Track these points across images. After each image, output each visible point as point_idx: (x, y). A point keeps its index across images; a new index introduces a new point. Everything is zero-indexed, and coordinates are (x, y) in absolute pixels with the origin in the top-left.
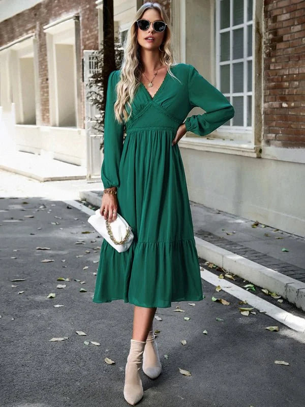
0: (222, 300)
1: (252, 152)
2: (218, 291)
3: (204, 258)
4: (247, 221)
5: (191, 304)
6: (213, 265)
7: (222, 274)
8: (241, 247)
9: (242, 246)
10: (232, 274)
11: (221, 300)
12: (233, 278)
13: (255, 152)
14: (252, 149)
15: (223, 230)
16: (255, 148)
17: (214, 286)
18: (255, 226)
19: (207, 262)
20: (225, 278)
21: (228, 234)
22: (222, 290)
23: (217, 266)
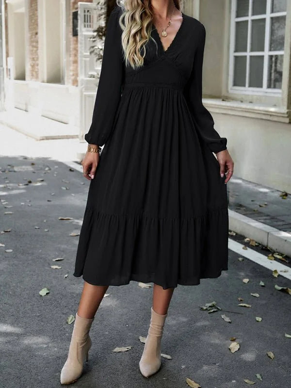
0: (289, 289)
1: (283, 117)
2: (276, 276)
3: (242, 234)
4: (273, 190)
5: (254, 295)
6: (254, 242)
7: (270, 255)
8: (284, 223)
9: (283, 221)
10: (282, 255)
11: (287, 289)
12: (284, 259)
13: (288, 117)
14: (284, 114)
15: (252, 201)
16: (287, 113)
17: (268, 270)
18: (285, 197)
19: (247, 239)
20: (276, 259)
21: (260, 206)
22: (279, 276)
23: (259, 244)
